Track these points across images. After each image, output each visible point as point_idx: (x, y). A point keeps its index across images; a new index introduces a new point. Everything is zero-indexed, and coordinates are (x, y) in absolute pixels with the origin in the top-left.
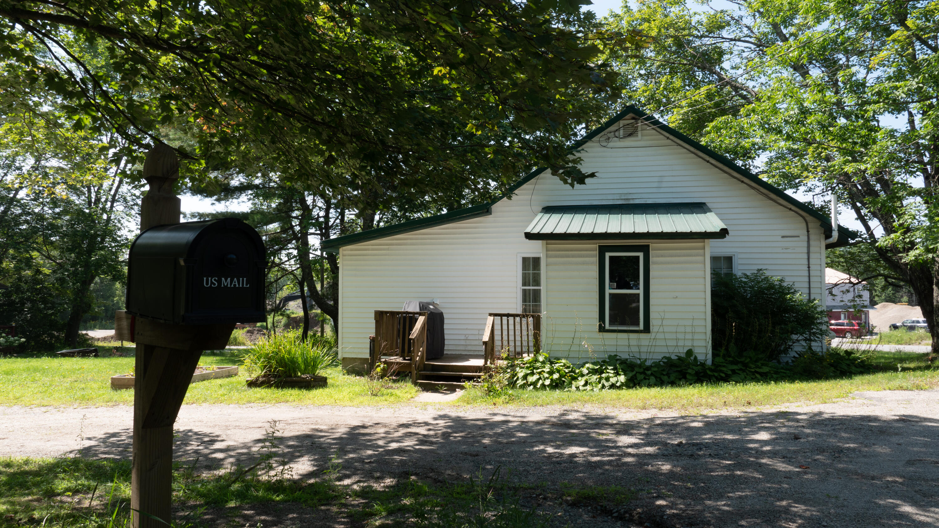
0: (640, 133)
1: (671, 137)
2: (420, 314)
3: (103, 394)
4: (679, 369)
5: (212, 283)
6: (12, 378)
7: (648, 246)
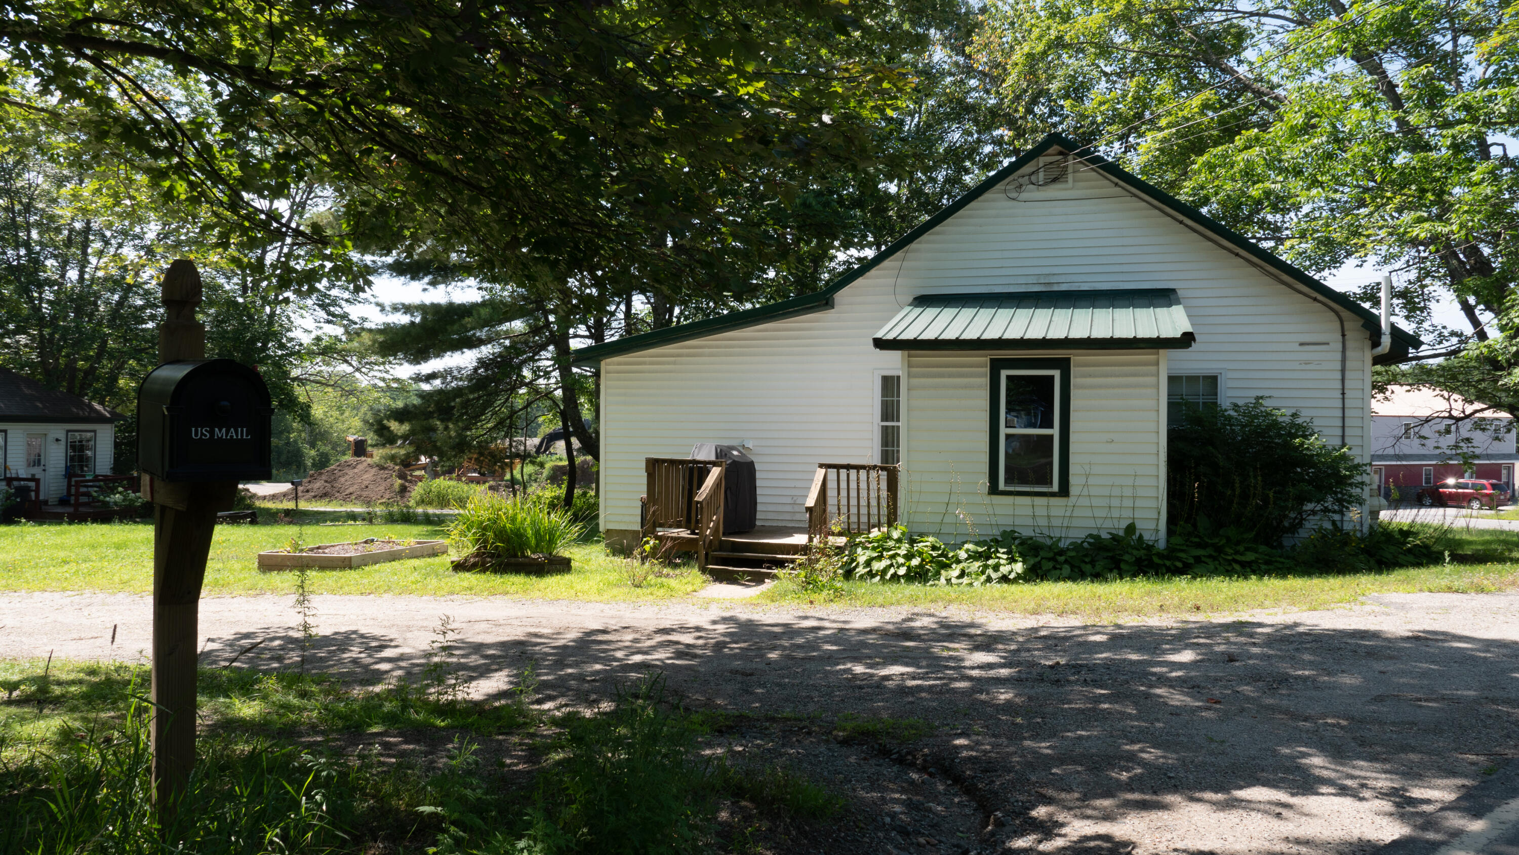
0: (1070, 177)
1: (1121, 183)
2: (714, 464)
3: (245, 578)
4: (1110, 554)
5: (202, 434)
6: (122, 553)
7: (1067, 361)
